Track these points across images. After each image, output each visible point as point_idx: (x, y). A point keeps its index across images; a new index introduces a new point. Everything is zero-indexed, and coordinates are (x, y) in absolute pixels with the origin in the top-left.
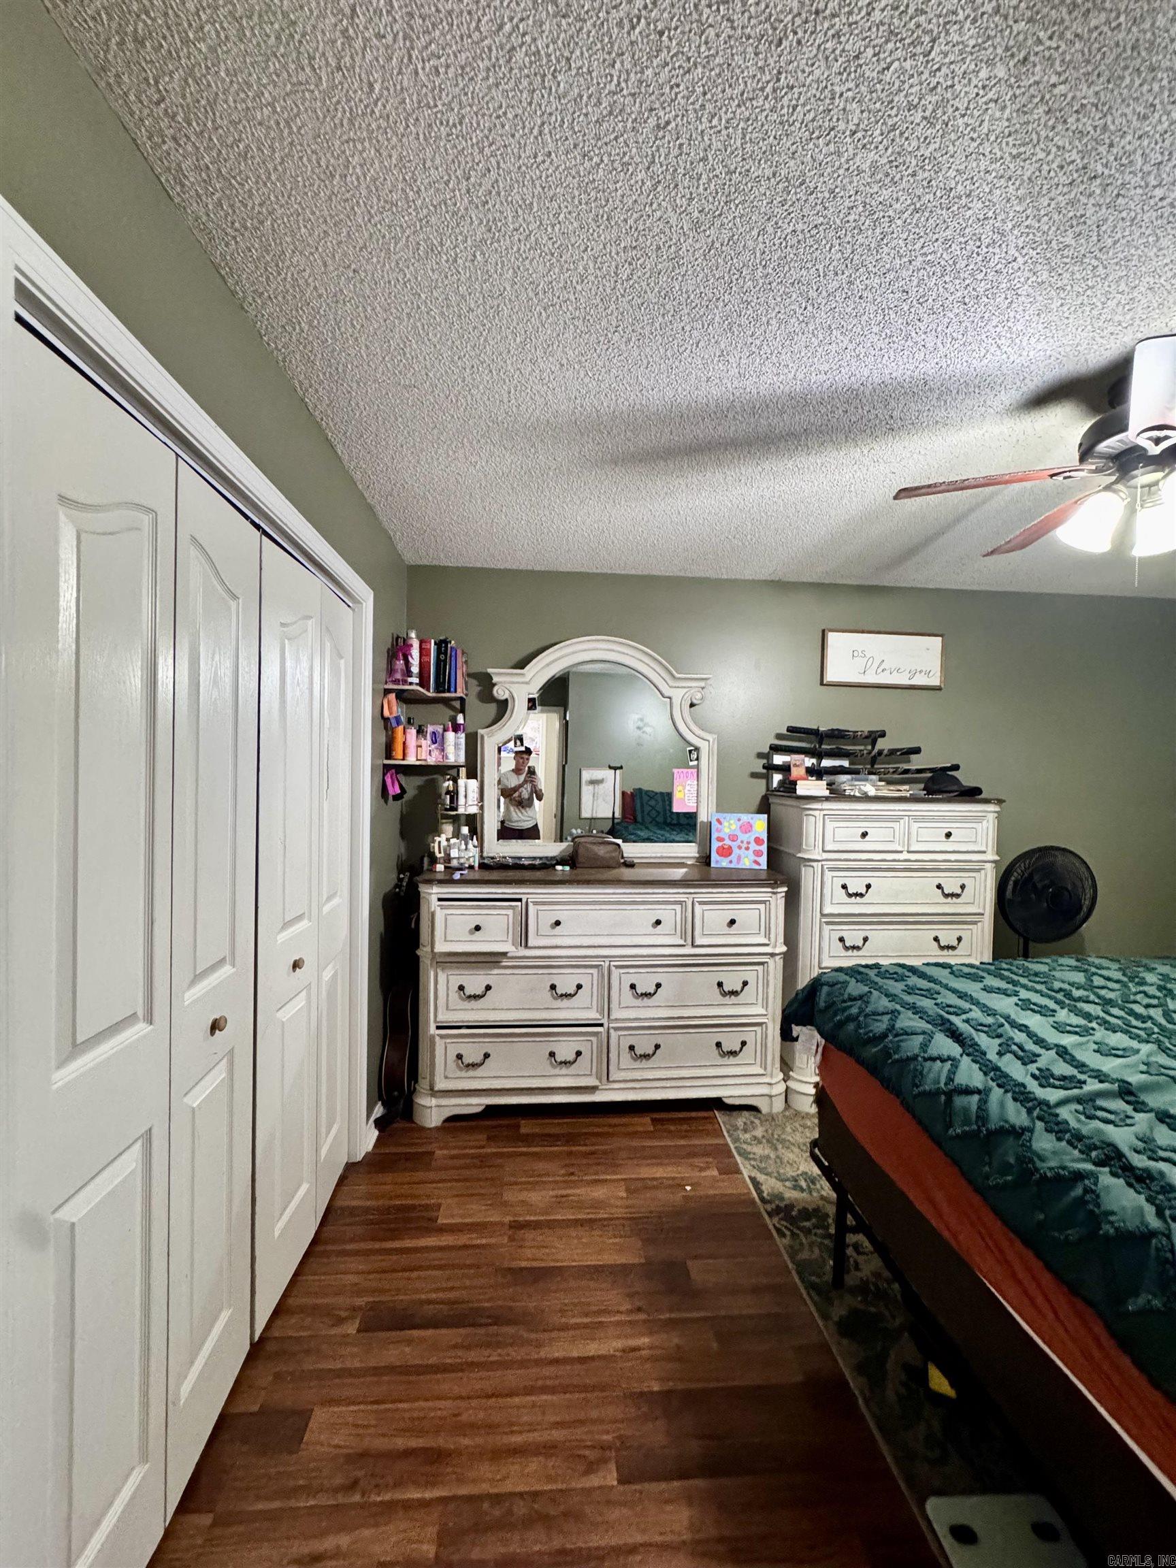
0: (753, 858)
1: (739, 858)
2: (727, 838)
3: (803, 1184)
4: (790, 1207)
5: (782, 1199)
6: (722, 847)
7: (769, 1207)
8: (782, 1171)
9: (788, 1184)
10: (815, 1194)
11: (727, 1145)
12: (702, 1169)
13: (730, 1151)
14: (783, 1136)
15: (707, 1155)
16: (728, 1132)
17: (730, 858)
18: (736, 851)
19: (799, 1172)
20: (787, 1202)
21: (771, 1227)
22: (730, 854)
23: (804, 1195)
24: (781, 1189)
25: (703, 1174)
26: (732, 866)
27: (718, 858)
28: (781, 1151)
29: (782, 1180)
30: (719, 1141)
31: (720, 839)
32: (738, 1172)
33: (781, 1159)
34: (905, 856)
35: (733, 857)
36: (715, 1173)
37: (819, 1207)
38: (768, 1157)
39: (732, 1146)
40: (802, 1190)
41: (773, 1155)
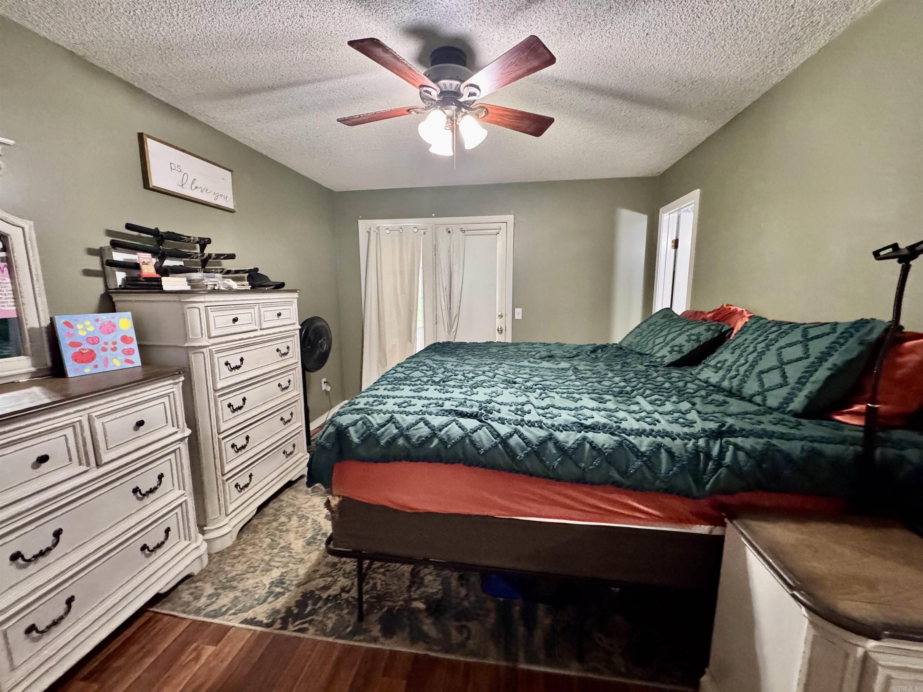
0: (124, 357)
1: (106, 362)
2: (84, 342)
3: (278, 590)
4: (289, 611)
5: (277, 612)
6: (80, 352)
7: (278, 625)
8: (257, 596)
9: (270, 599)
10: (292, 588)
11: (194, 621)
12: (197, 659)
13: (203, 622)
14: (230, 576)
15: (187, 644)
16: (184, 612)
17: (94, 363)
18: (100, 355)
19: (268, 586)
20: (283, 610)
21: (295, 634)
22: (93, 359)
23: (287, 595)
24: (271, 606)
25: (203, 660)
26: (99, 370)
27: (78, 365)
28: (241, 586)
29: (265, 601)
30: (185, 625)
31: (74, 345)
32: (227, 629)
33: (247, 590)
34: (259, 333)
35: (98, 361)
36: (210, 649)
37: (303, 593)
38: (236, 598)
39: (201, 618)
40: (283, 594)
41: (238, 594)
